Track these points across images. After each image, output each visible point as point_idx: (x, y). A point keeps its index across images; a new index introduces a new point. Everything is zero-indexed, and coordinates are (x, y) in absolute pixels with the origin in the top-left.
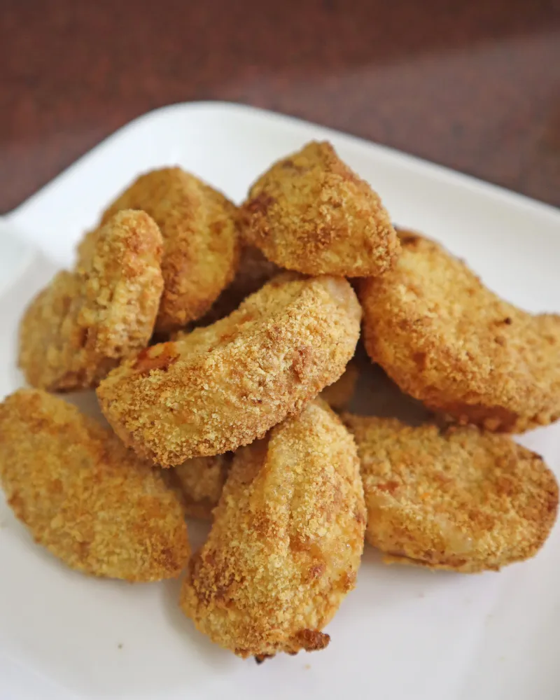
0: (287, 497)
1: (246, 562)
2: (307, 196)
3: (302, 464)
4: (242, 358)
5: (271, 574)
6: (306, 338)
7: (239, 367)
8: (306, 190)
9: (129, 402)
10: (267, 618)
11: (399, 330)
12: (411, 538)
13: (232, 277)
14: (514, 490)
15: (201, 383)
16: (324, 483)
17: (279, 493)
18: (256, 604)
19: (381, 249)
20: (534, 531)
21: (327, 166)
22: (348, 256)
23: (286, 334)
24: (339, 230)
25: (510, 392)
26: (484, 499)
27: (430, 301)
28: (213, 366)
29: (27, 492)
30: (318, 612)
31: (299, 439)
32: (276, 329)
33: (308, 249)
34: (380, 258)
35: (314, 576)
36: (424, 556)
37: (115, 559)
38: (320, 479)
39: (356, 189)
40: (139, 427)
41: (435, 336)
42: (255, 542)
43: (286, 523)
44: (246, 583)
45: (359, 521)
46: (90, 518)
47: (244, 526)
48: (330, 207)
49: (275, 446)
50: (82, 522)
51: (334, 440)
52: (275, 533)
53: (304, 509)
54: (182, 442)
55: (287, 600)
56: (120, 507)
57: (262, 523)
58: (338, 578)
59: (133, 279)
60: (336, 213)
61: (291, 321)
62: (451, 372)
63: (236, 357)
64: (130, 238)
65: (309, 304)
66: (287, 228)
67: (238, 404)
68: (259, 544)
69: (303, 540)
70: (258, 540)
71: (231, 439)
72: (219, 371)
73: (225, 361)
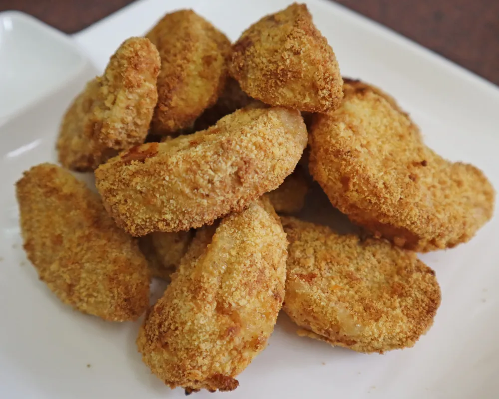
0: (220, 273)
1: (180, 316)
2: (276, 43)
3: (237, 249)
4: (197, 160)
5: (196, 328)
6: (252, 151)
7: (194, 167)
8: (276, 39)
9: (111, 182)
10: (190, 360)
11: (333, 157)
12: (314, 318)
13: (215, 100)
14: (405, 294)
15: (164, 174)
16: (251, 266)
17: (214, 268)
18: (183, 349)
19: (324, 91)
20: (411, 327)
21: (296, 22)
22: (299, 93)
23: (235, 146)
24: (294, 72)
25: (413, 218)
26: (380, 297)
27: (364, 138)
28: (175, 163)
29: (37, 241)
30: (232, 363)
31: (239, 229)
32: (228, 141)
33: (269, 84)
34: (324, 98)
35: (229, 334)
36: (325, 333)
37: (92, 300)
38: (248, 262)
39: (314, 42)
40: (117, 203)
41: (360, 166)
42: (190, 302)
43: (215, 291)
44: (177, 332)
45: (276, 299)
46: (79, 267)
47: (185, 289)
48: (291, 54)
49: (219, 233)
50: (72, 269)
51: (267, 235)
52: (204, 297)
53: (231, 283)
54: (146, 219)
55: (206, 350)
56: (100, 262)
57: (196, 289)
58: (250, 340)
59: (131, 90)
60: (295, 59)
61: (242, 137)
62: (368, 196)
63: (193, 159)
64: (133, 57)
65: (260, 127)
66: (257, 66)
67: (190, 195)
68: (191, 304)
69: (226, 306)
70: (191, 300)
71: (183, 221)
72: (178, 167)
73: (184, 161)
